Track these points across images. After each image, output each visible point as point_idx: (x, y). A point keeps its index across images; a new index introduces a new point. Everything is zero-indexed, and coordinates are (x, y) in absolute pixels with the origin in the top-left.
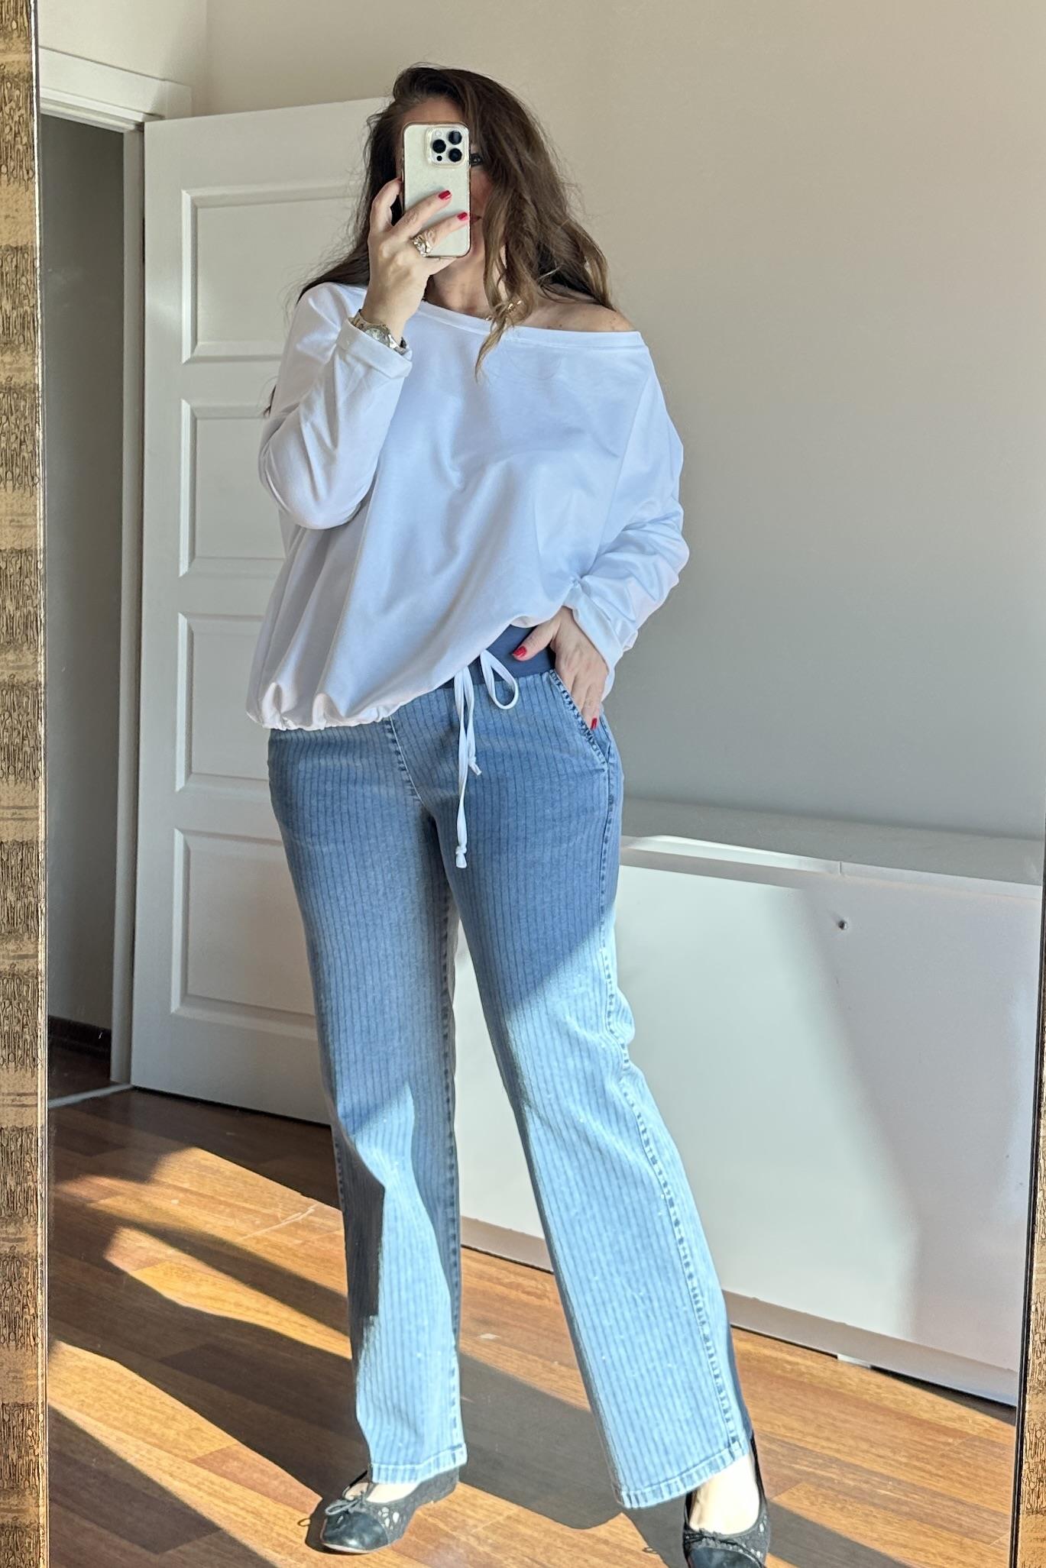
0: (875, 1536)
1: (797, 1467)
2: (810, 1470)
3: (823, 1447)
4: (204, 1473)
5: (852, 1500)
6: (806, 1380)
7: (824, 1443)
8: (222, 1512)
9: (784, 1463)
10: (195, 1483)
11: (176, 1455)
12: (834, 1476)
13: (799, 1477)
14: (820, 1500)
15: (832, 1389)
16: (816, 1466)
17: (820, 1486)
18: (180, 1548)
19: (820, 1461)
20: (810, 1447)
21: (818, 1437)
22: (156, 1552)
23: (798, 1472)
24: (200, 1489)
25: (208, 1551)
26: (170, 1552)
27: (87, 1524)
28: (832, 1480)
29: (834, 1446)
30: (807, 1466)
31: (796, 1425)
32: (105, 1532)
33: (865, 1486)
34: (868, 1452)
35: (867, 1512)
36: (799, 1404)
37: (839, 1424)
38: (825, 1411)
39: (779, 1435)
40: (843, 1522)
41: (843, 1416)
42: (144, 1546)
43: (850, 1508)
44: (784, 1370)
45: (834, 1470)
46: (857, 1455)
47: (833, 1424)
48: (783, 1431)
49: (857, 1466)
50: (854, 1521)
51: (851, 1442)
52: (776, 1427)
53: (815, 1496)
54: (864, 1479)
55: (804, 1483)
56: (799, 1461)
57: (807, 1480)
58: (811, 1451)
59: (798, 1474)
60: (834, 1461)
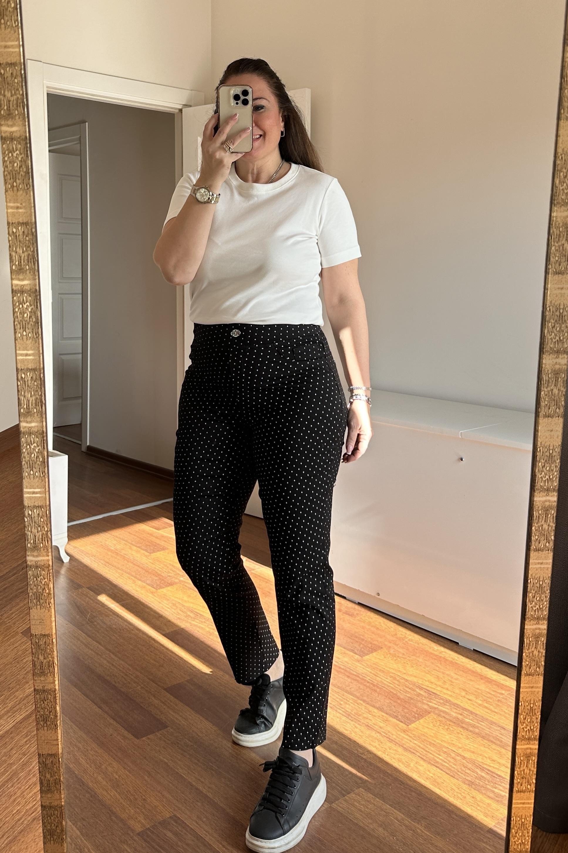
1: (430, 704)
2: (436, 706)
3: (445, 694)
4: (168, 695)
5: (453, 724)
6: (443, 656)
7: (445, 691)
8: (172, 717)
10: (164, 701)
11: (158, 685)
12: (447, 710)
13: (431, 710)
16: (439, 704)
18: (149, 736)
19: (442, 701)
20: (438, 693)
21: (442, 688)
22: (138, 738)
24: (165, 704)
25: (160, 739)
26: (144, 738)
29: (449, 693)
30: (435, 704)
31: (433, 680)
32: (119, 726)
36: (437, 669)
37: (454, 681)
38: (448, 672)
39: (425, 685)
40: (447, 737)
41: (456, 676)
42: (134, 735)
43: (451, 729)
45: (446, 707)
46: (459, 699)
47: (452, 682)
49: (457, 705)
50: (451, 736)
51: (457, 691)
55: (432, 714)
56: (432, 700)
57: (434, 712)
58: (439, 695)
59: (430, 708)
60: (447, 701)
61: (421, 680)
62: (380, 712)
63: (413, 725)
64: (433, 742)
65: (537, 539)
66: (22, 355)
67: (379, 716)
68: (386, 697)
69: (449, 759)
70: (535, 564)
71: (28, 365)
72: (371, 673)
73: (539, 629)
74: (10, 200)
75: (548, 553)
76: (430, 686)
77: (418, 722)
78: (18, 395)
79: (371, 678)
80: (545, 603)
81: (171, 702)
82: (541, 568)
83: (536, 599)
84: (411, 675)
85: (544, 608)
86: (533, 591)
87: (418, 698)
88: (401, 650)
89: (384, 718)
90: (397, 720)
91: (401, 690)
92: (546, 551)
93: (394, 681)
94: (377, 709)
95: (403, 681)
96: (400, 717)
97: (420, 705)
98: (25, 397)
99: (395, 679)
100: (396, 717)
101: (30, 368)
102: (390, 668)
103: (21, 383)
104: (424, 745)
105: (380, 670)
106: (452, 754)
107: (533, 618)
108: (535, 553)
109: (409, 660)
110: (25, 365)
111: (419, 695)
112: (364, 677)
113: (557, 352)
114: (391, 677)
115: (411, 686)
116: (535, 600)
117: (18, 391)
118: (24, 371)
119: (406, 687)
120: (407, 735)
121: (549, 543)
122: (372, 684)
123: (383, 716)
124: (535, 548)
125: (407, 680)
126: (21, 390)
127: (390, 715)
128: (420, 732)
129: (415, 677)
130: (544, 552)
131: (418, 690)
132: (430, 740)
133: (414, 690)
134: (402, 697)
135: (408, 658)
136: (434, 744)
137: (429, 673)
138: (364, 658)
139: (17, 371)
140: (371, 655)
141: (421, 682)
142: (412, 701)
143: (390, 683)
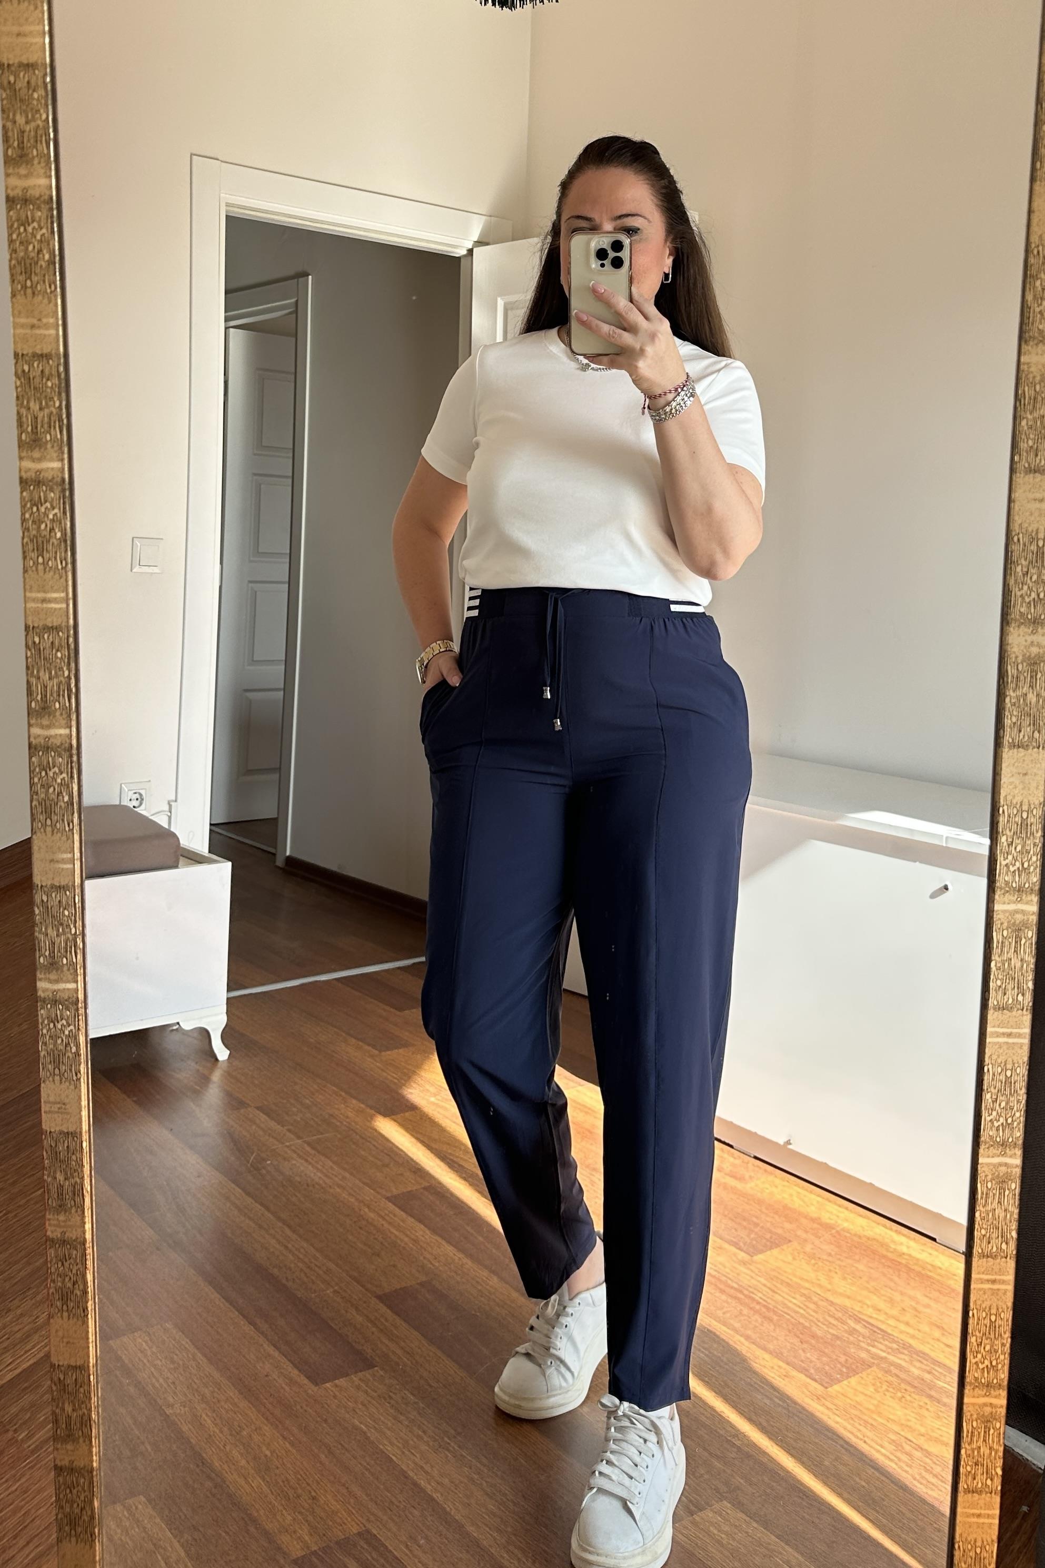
0: (923, 1430)
1: (873, 1350)
2: (884, 1354)
3: (902, 1332)
4: (383, 1309)
5: (912, 1390)
6: (904, 1262)
7: (903, 1327)
8: (384, 1350)
9: (863, 1345)
10: (373, 1318)
11: (367, 1290)
12: (903, 1364)
13: (873, 1361)
14: (885, 1387)
15: (923, 1272)
16: (890, 1350)
17: (888, 1372)
18: (337, 1381)
19: (895, 1346)
20: (889, 1331)
21: (898, 1320)
22: (317, 1384)
23: (874, 1356)
24: (375, 1325)
25: (358, 1388)
26: (328, 1385)
27: (271, 1350)
28: (899, 1367)
29: (911, 1331)
30: (882, 1350)
31: (882, 1305)
32: (283, 1360)
33: (927, 1376)
34: (938, 1340)
35: (921, 1404)
36: (892, 1284)
37: (920, 1308)
38: (912, 1293)
39: (866, 1315)
40: (899, 1413)
41: (926, 1301)
42: (308, 1378)
43: (908, 1398)
44: (887, 1250)
45: (903, 1356)
46: (928, 1343)
47: (916, 1310)
48: (870, 1311)
49: (924, 1354)
50: (907, 1412)
51: (926, 1328)
52: (865, 1307)
53: (880, 1383)
54: (928, 1368)
55: (874, 1368)
56: (876, 1343)
57: (878, 1365)
58: (890, 1334)
59: (872, 1358)
60: (907, 1347)
61: (860, 1304)
62: (776, 1361)
63: (836, 1387)
64: (870, 1421)
65: (1000, 987)
66: (34, 600)
67: (772, 1368)
68: (789, 1331)
69: (899, 1454)
70: (997, 1036)
71: (46, 619)
72: (765, 1285)
73: (1006, 1165)
74: (20, 312)
75: (1023, 1015)
76: (875, 1316)
77: (845, 1382)
78: (27, 674)
79: (764, 1295)
80: (1018, 1114)
81: (386, 1320)
82: (1007, 1043)
83: (1000, 1105)
84: (841, 1295)
85: (1015, 1124)
86: (992, 1089)
87: (851, 1338)
88: (825, 1247)
89: (782, 1370)
90: (806, 1375)
91: (819, 1321)
92: (1018, 1010)
93: (807, 1303)
94: (771, 1353)
95: (824, 1304)
96: (812, 1371)
97: (852, 1350)
98: (39, 678)
99: (808, 1298)
100: (804, 1371)
101: (50, 625)
102: (802, 1279)
103: (32, 654)
104: (853, 1425)
105: (782, 1282)
106: (904, 1445)
107: (994, 1144)
108: (996, 1013)
109: (840, 1266)
110: (40, 619)
111: (853, 1332)
112: (753, 1293)
113: (1034, 622)
114: (803, 1295)
115: (840, 1315)
116: (998, 1107)
117: (28, 668)
118: (38, 630)
119: (830, 1316)
120: (823, 1405)
121: (1023, 995)
122: (764, 1306)
123: (779, 1367)
124: (996, 1003)
125: (832, 1303)
126: (33, 666)
127: (794, 1367)
128: (849, 1401)
129: (849, 1297)
130: (1014, 1013)
131: (852, 1323)
132: (865, 1418)
133: (844, 1323)
134: (819, 1333)
135: (838, 1262)
136: (872, 1425)
137: (875, 1291)
138: (756, 1258)
139: (26, 630)
140: (769, 1253)
141: (858, 1309)
142: (838, 1342)
143: (800, 1307)
